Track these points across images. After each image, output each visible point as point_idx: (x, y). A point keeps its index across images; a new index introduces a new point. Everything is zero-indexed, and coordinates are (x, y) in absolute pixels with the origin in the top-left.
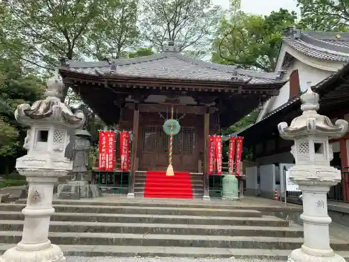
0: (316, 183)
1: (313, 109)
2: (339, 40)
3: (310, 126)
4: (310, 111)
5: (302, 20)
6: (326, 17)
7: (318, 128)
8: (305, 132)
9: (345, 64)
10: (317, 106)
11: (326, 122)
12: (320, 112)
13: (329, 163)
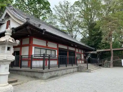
0: (6, 61)
1: (9, 35)
2: (25, 15)
3: (6, 41)
4: (8, 36)
5: (15, 4)
6: (23, 6)
7: (9, 42)
8: (4, 43)
9: (24, 23)
10: (11, 34)
11: (13, 40)
12: (11, 36)
13: (12, 54)
